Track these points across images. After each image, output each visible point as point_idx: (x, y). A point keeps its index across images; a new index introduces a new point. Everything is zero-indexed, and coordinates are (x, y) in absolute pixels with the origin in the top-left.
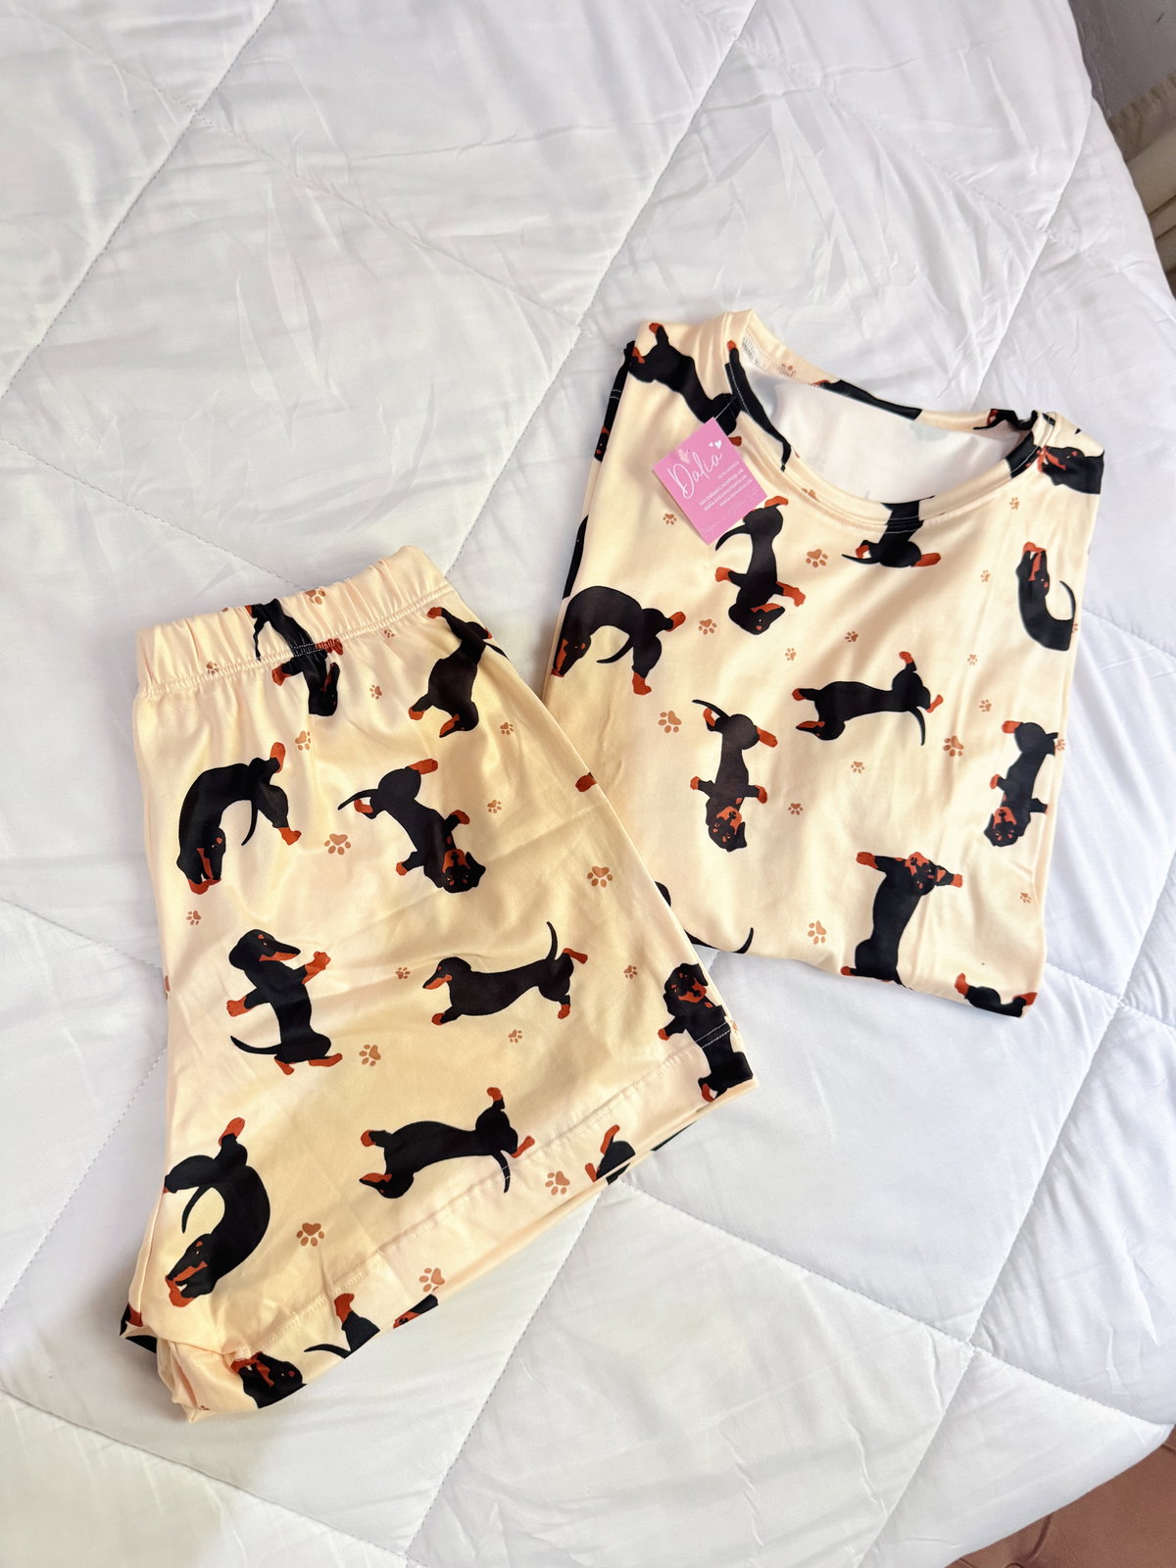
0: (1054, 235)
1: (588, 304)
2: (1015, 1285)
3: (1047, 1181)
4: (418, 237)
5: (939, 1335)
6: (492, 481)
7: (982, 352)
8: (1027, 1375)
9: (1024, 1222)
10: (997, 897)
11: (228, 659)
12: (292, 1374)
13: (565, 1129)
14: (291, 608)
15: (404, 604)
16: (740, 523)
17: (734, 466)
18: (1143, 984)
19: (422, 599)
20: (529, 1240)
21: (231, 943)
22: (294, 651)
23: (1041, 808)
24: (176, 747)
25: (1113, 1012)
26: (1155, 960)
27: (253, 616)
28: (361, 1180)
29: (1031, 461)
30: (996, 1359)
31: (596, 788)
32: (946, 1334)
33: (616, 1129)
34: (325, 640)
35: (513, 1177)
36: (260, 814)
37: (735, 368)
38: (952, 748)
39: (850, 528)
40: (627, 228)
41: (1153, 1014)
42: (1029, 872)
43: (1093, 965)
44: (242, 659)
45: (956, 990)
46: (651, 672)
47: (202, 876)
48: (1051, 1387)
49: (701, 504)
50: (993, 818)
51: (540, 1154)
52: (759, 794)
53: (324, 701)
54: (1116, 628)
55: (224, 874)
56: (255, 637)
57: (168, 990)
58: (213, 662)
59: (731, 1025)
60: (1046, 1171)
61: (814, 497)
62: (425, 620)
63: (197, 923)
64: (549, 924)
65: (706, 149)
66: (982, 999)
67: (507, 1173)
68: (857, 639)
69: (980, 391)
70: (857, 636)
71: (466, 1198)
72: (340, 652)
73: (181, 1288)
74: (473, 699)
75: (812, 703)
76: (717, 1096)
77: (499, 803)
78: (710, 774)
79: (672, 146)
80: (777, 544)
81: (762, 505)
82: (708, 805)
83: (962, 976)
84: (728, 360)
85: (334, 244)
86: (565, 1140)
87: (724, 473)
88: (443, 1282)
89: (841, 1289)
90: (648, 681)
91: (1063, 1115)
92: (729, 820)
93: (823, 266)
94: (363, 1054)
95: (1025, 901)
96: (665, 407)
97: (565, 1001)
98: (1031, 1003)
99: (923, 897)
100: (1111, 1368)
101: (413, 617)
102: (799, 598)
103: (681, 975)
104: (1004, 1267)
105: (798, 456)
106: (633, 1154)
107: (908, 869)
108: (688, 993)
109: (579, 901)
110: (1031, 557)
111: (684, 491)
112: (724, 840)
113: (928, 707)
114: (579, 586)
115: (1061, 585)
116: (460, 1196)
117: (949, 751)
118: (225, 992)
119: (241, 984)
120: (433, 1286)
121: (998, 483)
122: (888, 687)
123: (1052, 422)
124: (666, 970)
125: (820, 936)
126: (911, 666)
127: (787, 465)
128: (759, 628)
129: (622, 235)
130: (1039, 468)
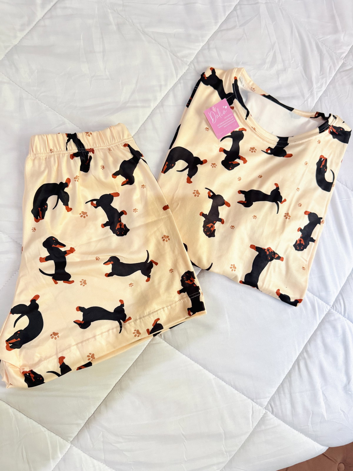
0: (346, 61)
1: (192, 59)
2: (282, 392)
3: (297, 361)
4: (141, 29)
5: (254, 404)
6: (152, 108)
7: (317, 94)
8: (282, 422)
9: (288, 373)
10: (294, 266)
11: (57, 149)
12: (41, 379)
13: (142, 316)
14: (80, 136)
15: (116, 141)
16: (230, 134)
17: (230, 115)
18: (339, 303)
19: (122, 141)
20: (125, 350)
21: (44, 239)
22: (78, 150)
23: (313, 241)
24: (37, 174)
25: (327, 310)
26: (344, 296)
27: (68, 137)
28: (74, 322)
29: (326, 129)
30: (272, 415)
31: (169, 210)
32: (257, 404)
33: (158, 319)
34: (89, 148)
35: (123, 328)
36: (60, 200)
37: (235, 86)
38: (287, 216)
39: (265, 142)
40: (209, 37)
41: (341, 313)
42: (306, 261)
43: (323, 294)
44: (62, 150)
45: (276, 294)
46: (193, 177)
47: (39, 217)
48: (289, 427)
49: (218, 126)
50: (297, 241)
51: (133, 323)
52: (222, 221)
53: (85, 167)
54: (347, 188)
55: (45, 218)
56: (67, 143)
57: (22, 251)
58: (52, 149)
59: (201, 293)
60: (298, 358)
61: (255, 130)
62: (122, 147)
63: (35, 231)
64: (147, 251)
65: (238, 16)
66: (284, 298)
67: (121, 327)
68: (262, 177)
69: (314, 107)
70: (262, 176)
71: (107, 333)
72: (93, 153)
73: (10, 345)
74: (133, 175)
75: (243, 195)
76: (192, 315)
77: (137, 210)
78: (207, 212)
79: (227, 14)
80: (241, 143)
81: (237, 130)
82: (204, 221)
83: (279, 290)
84: (233, 82)
85: (114, 27)
86: (141, 320)
87: (227, 117)
88: (94, 358)
89: (224, 384)
90: (192, 180)
91: (306, 341)
92: (211, 228)
93: (269, 59)
94: (81, 282)
95: (303, 269)
96: (211, 94)
97: (149, 277)
98: (300, 302)
99: (269, 262)
100: (310, 425)
101: (119, 146)
102: (245, 161)
103: (187, 274)
104: (279, 386)
105: (251, 116)
106: (162, 328)
107: (266, 252)
108: (189, 280)
109: (158, 244)
110: (322, 160)
111: (213, 120)
112: (208, 233)
113: (281, 202)
114: (174, 146)
115: (331, 171)
116: (105, 332)
117: (285, 217)
118: (40, 254)
119: (45, 253)
120: (91, 359)
121: (315, 134)
122: (269, 194)
123: (335, 118)
124: (183, 272)
125: (234, 269)
126: (278, 188)
127: (247, 118)
128: (230, 168)
129: (206, 39)
130: (329, 132)
